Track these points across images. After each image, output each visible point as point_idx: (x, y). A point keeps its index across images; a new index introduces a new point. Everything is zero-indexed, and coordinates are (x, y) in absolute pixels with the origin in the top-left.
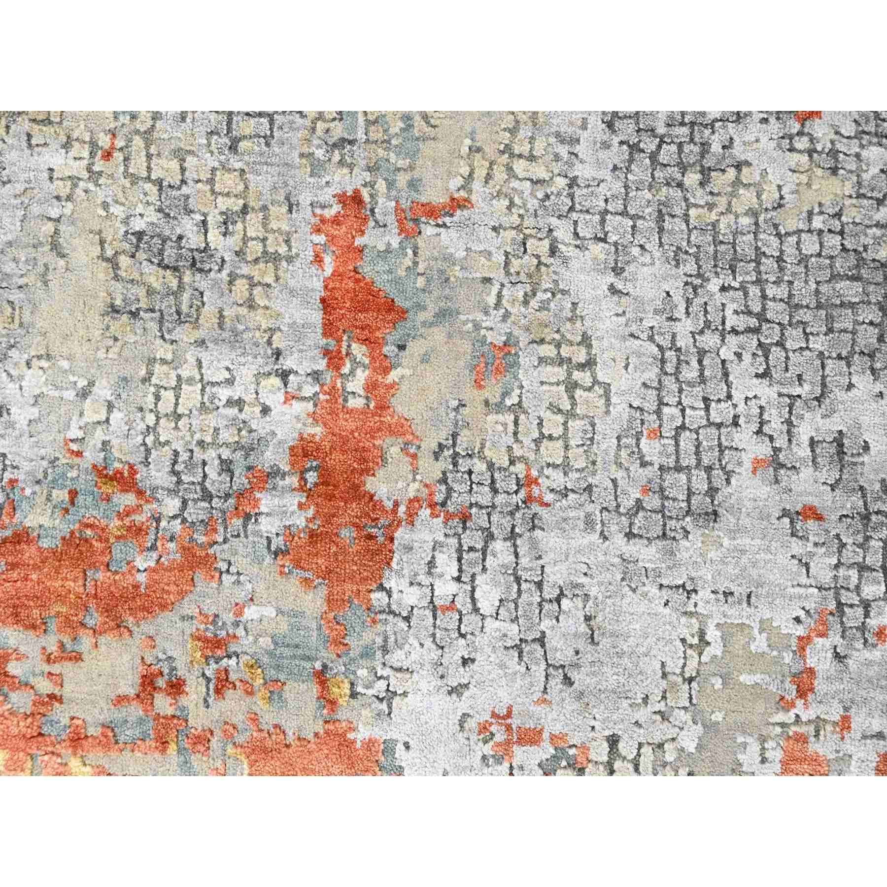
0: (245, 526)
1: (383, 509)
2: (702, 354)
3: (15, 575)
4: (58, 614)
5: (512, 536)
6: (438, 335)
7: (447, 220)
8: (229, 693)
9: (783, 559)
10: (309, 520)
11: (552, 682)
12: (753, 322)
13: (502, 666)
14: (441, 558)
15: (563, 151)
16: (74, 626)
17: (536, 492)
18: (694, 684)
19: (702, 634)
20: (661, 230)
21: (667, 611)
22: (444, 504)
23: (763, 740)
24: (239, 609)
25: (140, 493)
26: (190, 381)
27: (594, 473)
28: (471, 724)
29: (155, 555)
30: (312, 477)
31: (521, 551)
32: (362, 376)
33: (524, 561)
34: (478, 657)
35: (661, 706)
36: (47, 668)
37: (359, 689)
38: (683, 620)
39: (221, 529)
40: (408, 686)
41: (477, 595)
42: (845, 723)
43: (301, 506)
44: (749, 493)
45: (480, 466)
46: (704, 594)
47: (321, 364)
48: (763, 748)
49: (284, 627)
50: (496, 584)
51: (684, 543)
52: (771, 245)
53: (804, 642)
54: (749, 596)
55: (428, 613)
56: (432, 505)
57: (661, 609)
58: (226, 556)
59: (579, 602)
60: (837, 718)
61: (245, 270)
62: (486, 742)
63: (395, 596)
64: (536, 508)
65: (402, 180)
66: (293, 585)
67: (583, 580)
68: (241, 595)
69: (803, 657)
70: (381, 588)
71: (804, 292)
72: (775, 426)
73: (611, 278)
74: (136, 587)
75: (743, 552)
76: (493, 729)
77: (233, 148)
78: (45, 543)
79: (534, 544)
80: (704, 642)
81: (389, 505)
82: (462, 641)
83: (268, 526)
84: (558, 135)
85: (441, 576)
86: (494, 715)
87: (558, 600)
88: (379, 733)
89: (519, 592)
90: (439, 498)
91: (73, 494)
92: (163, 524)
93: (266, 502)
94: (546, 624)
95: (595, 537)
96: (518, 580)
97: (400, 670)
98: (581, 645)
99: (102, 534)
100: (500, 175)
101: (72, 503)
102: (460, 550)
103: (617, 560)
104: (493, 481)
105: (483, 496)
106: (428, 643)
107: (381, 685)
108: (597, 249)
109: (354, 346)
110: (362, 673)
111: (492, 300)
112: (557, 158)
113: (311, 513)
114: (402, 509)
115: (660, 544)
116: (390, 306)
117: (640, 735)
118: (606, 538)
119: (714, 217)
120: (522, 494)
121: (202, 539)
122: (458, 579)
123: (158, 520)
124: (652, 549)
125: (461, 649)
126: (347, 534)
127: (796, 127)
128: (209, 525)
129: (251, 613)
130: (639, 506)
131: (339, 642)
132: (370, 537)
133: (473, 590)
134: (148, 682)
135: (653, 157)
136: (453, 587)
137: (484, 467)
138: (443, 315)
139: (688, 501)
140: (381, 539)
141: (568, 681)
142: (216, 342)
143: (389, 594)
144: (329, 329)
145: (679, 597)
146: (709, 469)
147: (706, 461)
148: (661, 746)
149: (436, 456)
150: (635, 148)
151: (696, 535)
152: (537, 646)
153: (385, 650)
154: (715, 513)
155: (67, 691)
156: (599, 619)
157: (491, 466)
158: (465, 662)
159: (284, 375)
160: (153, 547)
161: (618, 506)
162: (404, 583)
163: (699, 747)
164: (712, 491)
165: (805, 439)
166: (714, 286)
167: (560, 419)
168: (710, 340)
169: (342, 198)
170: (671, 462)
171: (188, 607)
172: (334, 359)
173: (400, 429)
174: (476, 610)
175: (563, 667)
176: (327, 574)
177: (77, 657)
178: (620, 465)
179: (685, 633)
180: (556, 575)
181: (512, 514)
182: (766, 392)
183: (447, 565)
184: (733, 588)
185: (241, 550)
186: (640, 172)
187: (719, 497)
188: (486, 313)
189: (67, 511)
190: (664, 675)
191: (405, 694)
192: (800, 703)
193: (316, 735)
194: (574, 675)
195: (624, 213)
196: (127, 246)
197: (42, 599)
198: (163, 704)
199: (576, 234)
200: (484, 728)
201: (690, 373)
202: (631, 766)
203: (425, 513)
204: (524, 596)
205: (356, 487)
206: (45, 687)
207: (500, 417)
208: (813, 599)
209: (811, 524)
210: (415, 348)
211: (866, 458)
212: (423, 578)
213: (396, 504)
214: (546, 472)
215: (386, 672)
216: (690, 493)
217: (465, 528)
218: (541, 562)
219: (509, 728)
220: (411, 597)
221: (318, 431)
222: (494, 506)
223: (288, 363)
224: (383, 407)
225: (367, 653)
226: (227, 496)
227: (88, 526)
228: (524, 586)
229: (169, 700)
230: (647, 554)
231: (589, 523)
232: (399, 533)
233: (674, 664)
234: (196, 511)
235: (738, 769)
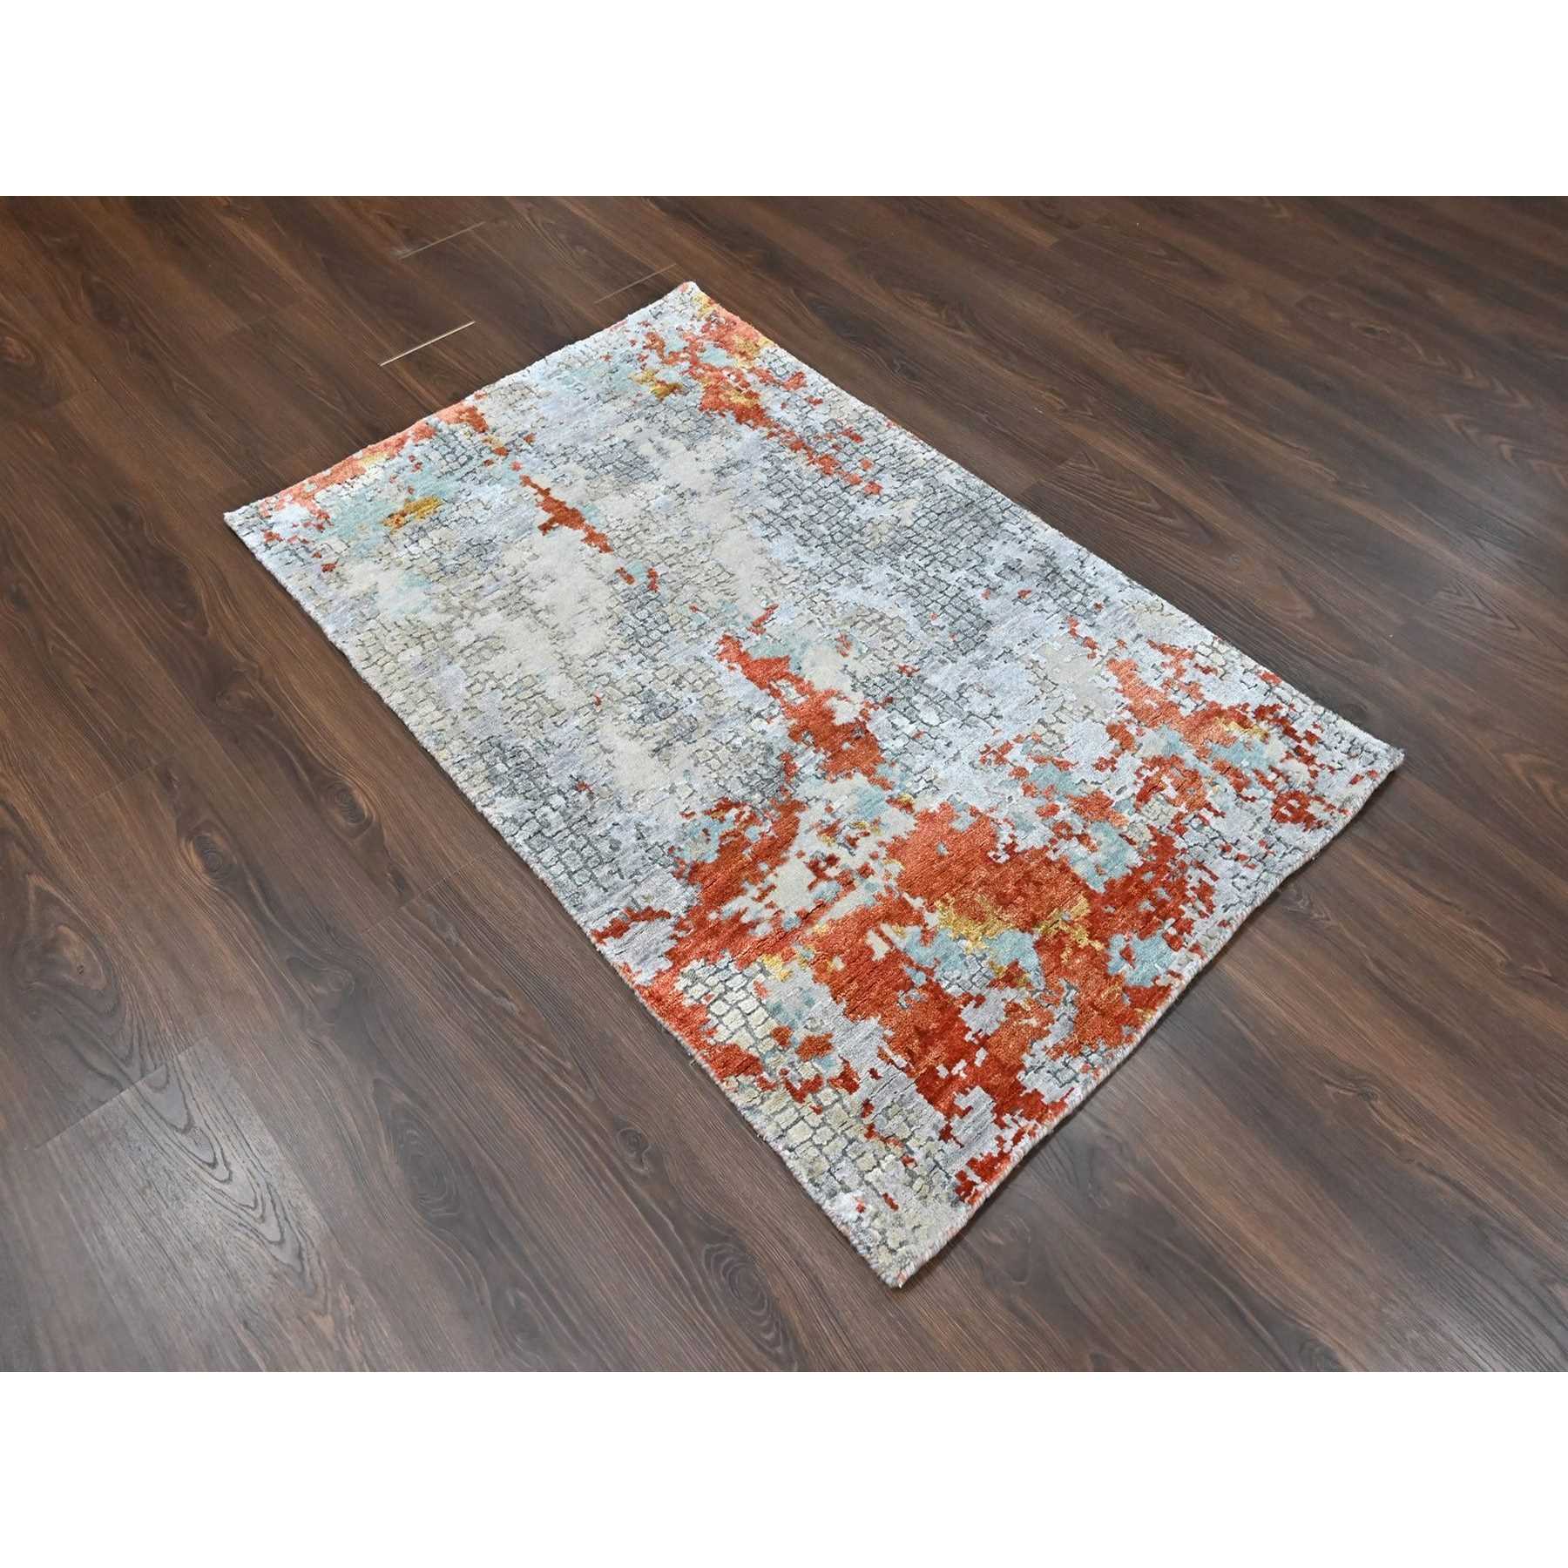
0: (799, 778)
1: (851, 724)
2: (923, 581)
3: (708, 882)
5: (917, 692)
6: (810, 652)
7: (773, 616)
8: (858, 843)
9: (1032, 615)
10: (825, 754)
11: (993, 723)
12: (930, 558)
13: (965, 735)
14: (896, 721)
15: (796, 564)
16: (758, 877)
17: (909, 670)
19: (1032, 661)
20: (863, 559)
21: (1008, 664)
22: (876, 703)
24: (829, 810)
25: (737, 805)
26: (717, 749)
27: (926, 646)
28: (977, 763)
29: (769, 821)
30: (809, 739)
31: (927, 693)
32: (792, 690)
33: (931, 695)
34: (951, 739)
35: (1046, 695)
36: (762, 905)
37: (914, 791)
38: (1019, 662)
39: (788, 788)
40: (934, 773)
41: (925, 721)
42: (1121, 643)
43: (815, 752)
44: (993, 606)
45: (877, 679)
46: (1016, 648)
47: (771, 699)
49: (856, 799)
50: (929, 711)
51: (988, 639)
52: (911, 533)
53: (1073, 632)
54: (1034, 635)
55: (912, 742)
56: (872, 706)
57: (1005, 666)
58: (801, 796)
59: (971, 690)
60: (1116, 644)
61: (702, 693)
62: (989, 764)
63: (892, 748)
64: (916, 674)
65: (739, 619)
66: (843, 783)
67: (963, 682)
68: (824, 804)
69: (1078, 636)
70: (883, 751)
71: (939, 536)
72: (977, 580)
73: (860, 586)
74: (773, 837)
75: (1014, 624)
76: (988, 757)
77: (655, 660)
78: (710, 860)
79: (929, 687)
80: (1035, 662)
81: (853, 721)
82: (938, 740)
83: (810, 770)
84: (789, 562)
85: (903, 727)
86: (982, 753)
87: (961, 696)
88: (940, 799)
89: (942, 706)
90: (872, 702)
91: (705, 831)
92: (760, 807)
93: (799, 763)
94: (966, 708)
95: (950, 664)
96: (937, 703)
97: (924, 771)
98: (989, 701)
99: (736, 834)
100: (778, 589)
101: (708, 834)
102: (901, 713)
103: (969, 665)
104: (888, 680)
105: (889, 687)
106: (924, 752)
107: (922, 782)
108: (843, 582)
109: (779, 682)
110: (909, 784)
111: (819, 625)
112: (796, 568)
113: (822, 751)
114: (861, 718)
115: (979, 647)
116: (779, 660)
117: (1050, 710)
118: (956, 662)
119: (878, 541)
120: (905, 674)
121: (784, 798)
122: (912, 723)
123: (756, 808)
124: (978, 651)
125: (941, 743)
126: (846, 746)
127: (878, 497)
128: (782, 791)
129: (835, 806)
130: (956, 643)
131: (885, 786)
132: (858, 738)
133: (922, 721)
134: (814, 867)
135: (833, 542)
136: (913, 726)
137: (879, 678)
138: (804, 646)
139: (973, 626)
140: (863, 735)
141: (999, 717)
142: (715, 726)
143: (887, 749)
144: (761, 686)
145: (1006, 657)
146: (969, 611)
147: (965, 610)
149: (854, 690)
150: (824, 545)
151: (989, 633)
152: (971, 717)
153: (909, 769)
154: (988, 622)
155: (781, 905)
156: (985, 688)
157: (881, 676)
158: (948, 745)
159: (759, 715)
160: (765, 819)
161: (948, 649)
162: (891, 741)
165: (993, 575)
166: (902, 558)
167: (892, 640)
168: (921, 575)
169: (721, 643)
170: (951, 619)
171: (803, 826)
172: (776, 693)
173: (830, 693)
174: (931, 726)
175: (991, 714)
176: (854, 764)
177: (772, 887)
178: (933, 636)
179: (1024, 665)
180: (951, 689)
181: (908, 684)
182: (962, 573)
183: (900, 721)
184: (1025, 638)
185: (806, 788)
186: (834, 549)
187: (984, 616)
188: (822, 632)
189: (709, 840)
190: (1034, 684)
191: (936, 777)
192: (1096, 651)
193: (916, 825)
194: (998, 713)
195: (842, 564)
196: (640, 725)
198: (832, 872)
199: (831, 584)
200: (983, 761)
201: (925, 589)
203: (871, 711)
204: (946, 706)
205: (833, 726)
206: (769, 913)
207: (868, 658)
208: (1059, 618)
209: (1028, 596)
210: (805, 665)
211: (1023, 564)
212: (896, 734)
213: (856, 719)
214: (906, 660)
215: (918, 777)
216: (971, 623)
217: (894, 704)
218: (939, 690)
219: (994, 752)
220: (900, 743)
221: (794, 721)
222: (898, 687)
223: (756, 709)
224: (813, 693)
225: (903, 777)
226: (779, 774)
227: (724, 837)
228: (942, 703)
229: (834, 868)
230: (979, 654)
231: (943, 662)
232: (868, 726)
233: (1033, 678)
234: (770, 790)
235: (1100, 690)
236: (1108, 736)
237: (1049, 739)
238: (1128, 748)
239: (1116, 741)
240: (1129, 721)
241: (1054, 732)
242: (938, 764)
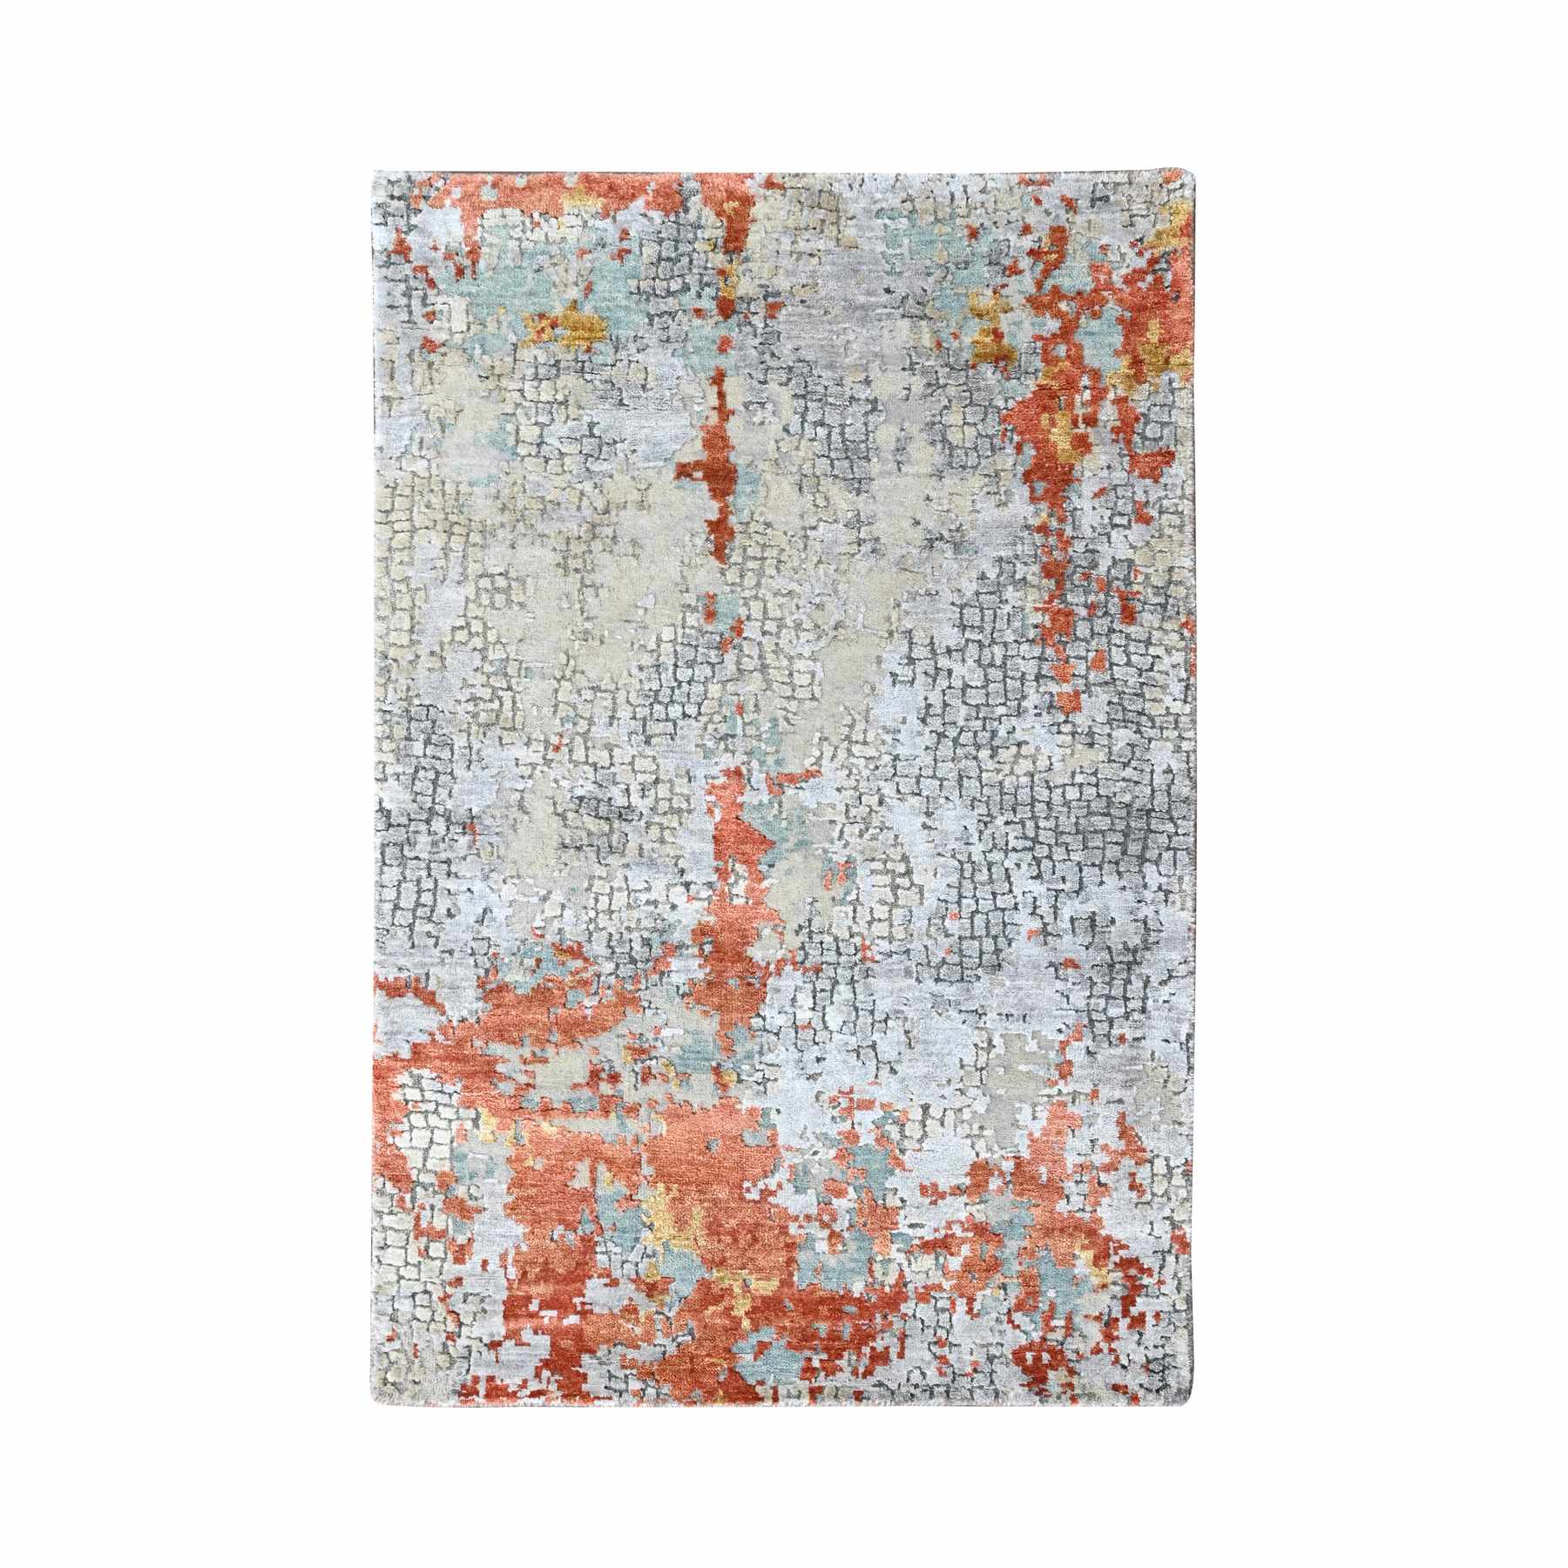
0: (661, 980)
1: (759, 967)
2: (990, 866)
4: (530, 1035)
5: (852, 981)
6: (797, 857)
7: (803, 785)
8: (652, 1082)
9: (1049, 992)
10: (706, 975)
11: (881, 1073)
12: (1029, 844)
13: (845, 1062)
14: (800, 997)
15: (888, 738)
16: (541, 1042)
17: (869, 954)
18: (984, 1072)
19: (990, 1041)
20: (961, 786)
21: (965, 1026)
22: (802, 963)
23: (1034, 1105)
24: (657, 1030)
25: (586, 960)
26: (619, 890)
27: (911, 942)
28: (824, 1097)
29: (597, 998)
30: (708, 948)
31: (858, 991)
32: (743, 884)
33: (860, 997)
34: (828, 1057)
35: (960, 1086)
36: (524, 1068)
37: (743, 1077)
38: (976, 1032)
39: (643, 981)
40: (778, 1075)
41: (827, 1018)
42: (1094, 1094)
43: (700, 966)
44: (1025, 952)
45: (828, 939)
46: (992, 1015)
47: (714, 878)
48: (1034, 1111)
49: (689, 1041)
50: (841, 1012)
51: (977, 984)
52: (1043, 794)
53: (1064, 1045)
54: (1025, 1017)
55: (792, 1030)
56: (795, 964)
57: (960, 1025)
58: (649, 998)
59: (900, 1023)
60: (1088, 1091)
61: (657, 819)
62: (834, 1108)
63: (768, 1020)
64: (869, 964)
65: (770, 760)
66: (696, 1014)
67: (904, 1008)
68: (659, 1022)
69: (1064, 1054)
70: (758, 1015)
71: (1067, 824)
72: (1045, 909)
73: (923, 819)
74: (585, 1017)
75: (1021, 989)
76: (840, 1100)
77: (647, 742)
78: (520, 992)
79: (867, 987)
80: (991, 1045)
81: (763, 964)
82: (816, 1047)
83: (677, 979)
84: (884, 728)
85: (801, 1007)
86: (840, 1092)
87: (885, 1021)
88: (759, 1103)
89: (857, 1017)
90: (799, 959)
91: (539, 961)
92: (602, 978)
93: (675, 964)
94: (876, 1036)
95: (913, 981)
96: (856, 1009)
97: (772, 1065)
98: (903, 1049)
99: (561, 985)
100: (842, 754)
101: (538, 966)
102: (814, 991)
103: (928, 996)
104: (838, 948)
105: (831, 957)
106: (792, 1048)
107: (760, 1074)
108: (914, 800)
109: (737, 866)
110: (746, 1067)
111: (836, 834)
112: (884, 742)
113: (708, 970)
114: (772, 967)
115: (959, 985)
116: (764, 840)
117: (945, 1103)
118: (920, 982)
119: (1000, 777)
120: (859, 956)
121: (630, 987)
122: (813, 1009)
123: (599, 976)
124: (954, 989)
125: (815, 1051)
126: (733, 982)
127: (1062, 718)
128: (635, 979)
129: (666, 1033)
130: (944, 962)
131: (729, 1050)
132: (749, 984)
133: (824, 1015)
134: (595, 1075)
135: (955, 741)
136: (810, 1014)
137: (831, 939)
138: (802, 844)
139: (980, 957)
140: (757, 986)
141: (893, 1071)
142: (637, 864)
143: (764, 1019)
144: (718, 855)
145: (972, 1018)
146: (995, 938)
147: (993, 932)
148: (960, 1110)
149: (797, 933)
150: (941, 736)
151: (985, 979)
152: (870, 1050)
153: (761, 1053)
154: (999, 965)
155: (539, 1081)
156: (915, 1032)
157: (836, 939)
158: (818, 1060)
159: (687, 885)
160: (596, 993)
161: (929, 962)
162: (774, 1013)
163: (988, 1111)
164: (997, 951)
165: (1067, 917)
166: (1000, 821)
167: (886, 908)
168: (996, 856)
169: (727, 773)
170: (968, 934)
171: (621, 1029)
172: (722, 873)
173: (774, 917)
174: (826, 1028)
175: (889, 1062)
176: (719, 1008)
177: (545, 1061)
178: (930, 936)
179: (977, 1040)
180: (883, 1006)
181: (852, 968)
182: (1038, 888)
183: (805, 1000)
184: (1013, 1012)
185: (658, 994)
186: (946, 749)
187: (1003, 955)
188: (832, 843)
189: (534, 971)
190: (962, 1067)
191: (776, 1080)
192: (1061, 1082)
193: (714, 1106)
194: (898, 1067)
195: (934, 777)
196: (573, 806)
197: (518, 1026)
198: (606, 1088)
199: (898, 791)
200: (833, 1100)
201: (983, 876)
202: (938, 1123)
203: (789, 968)
204: (861, 1019)
205: (739, 954)
206: (523, 1079)
207: (843, 908)
208: (1071, 1018)
209: (1070, 971)
210: (782, 866)
211: (1113, 929)
212: (788, 1009)
213: (768, 964)
214: (877, 941)
215: (762, 1067)
216: (981, 953)
217: (818, 978)
218: (873, 998)
219: (851, 1100)
220: (780, 1020)
221: (712, 919)
222: (839, 964)
223: (688, 877)
224: (758, 903)
225: (749, 1056)
226: (648, 961)
227: (549, 981)
228: (860, 1013)
229: (610, 1086)
230: (950, 991)
231: (908, 973)
232: (771, 981)
233: (969, 1060)
234: (625, 971)
235: (1015, 1124)
236: (967, 1169)
237: (913, 1130)
238: (969, 1196)
239: (967, 1181)
240: (1002, 1174)
241: (925, 1126)
242: (790, 1071)
